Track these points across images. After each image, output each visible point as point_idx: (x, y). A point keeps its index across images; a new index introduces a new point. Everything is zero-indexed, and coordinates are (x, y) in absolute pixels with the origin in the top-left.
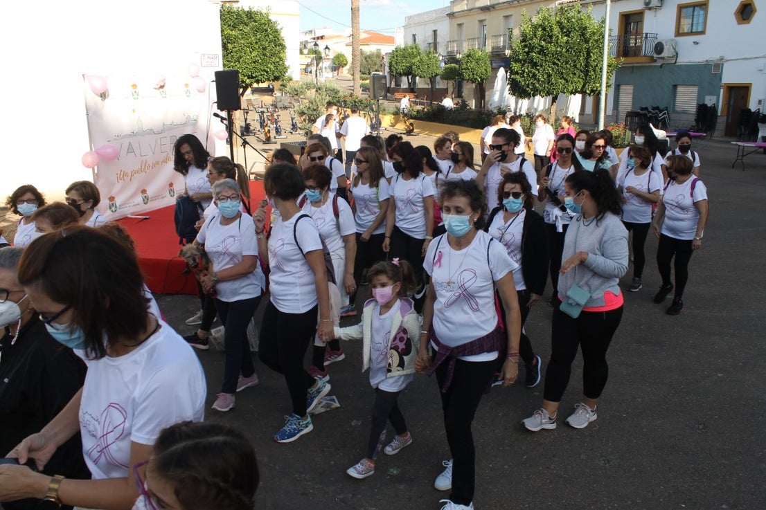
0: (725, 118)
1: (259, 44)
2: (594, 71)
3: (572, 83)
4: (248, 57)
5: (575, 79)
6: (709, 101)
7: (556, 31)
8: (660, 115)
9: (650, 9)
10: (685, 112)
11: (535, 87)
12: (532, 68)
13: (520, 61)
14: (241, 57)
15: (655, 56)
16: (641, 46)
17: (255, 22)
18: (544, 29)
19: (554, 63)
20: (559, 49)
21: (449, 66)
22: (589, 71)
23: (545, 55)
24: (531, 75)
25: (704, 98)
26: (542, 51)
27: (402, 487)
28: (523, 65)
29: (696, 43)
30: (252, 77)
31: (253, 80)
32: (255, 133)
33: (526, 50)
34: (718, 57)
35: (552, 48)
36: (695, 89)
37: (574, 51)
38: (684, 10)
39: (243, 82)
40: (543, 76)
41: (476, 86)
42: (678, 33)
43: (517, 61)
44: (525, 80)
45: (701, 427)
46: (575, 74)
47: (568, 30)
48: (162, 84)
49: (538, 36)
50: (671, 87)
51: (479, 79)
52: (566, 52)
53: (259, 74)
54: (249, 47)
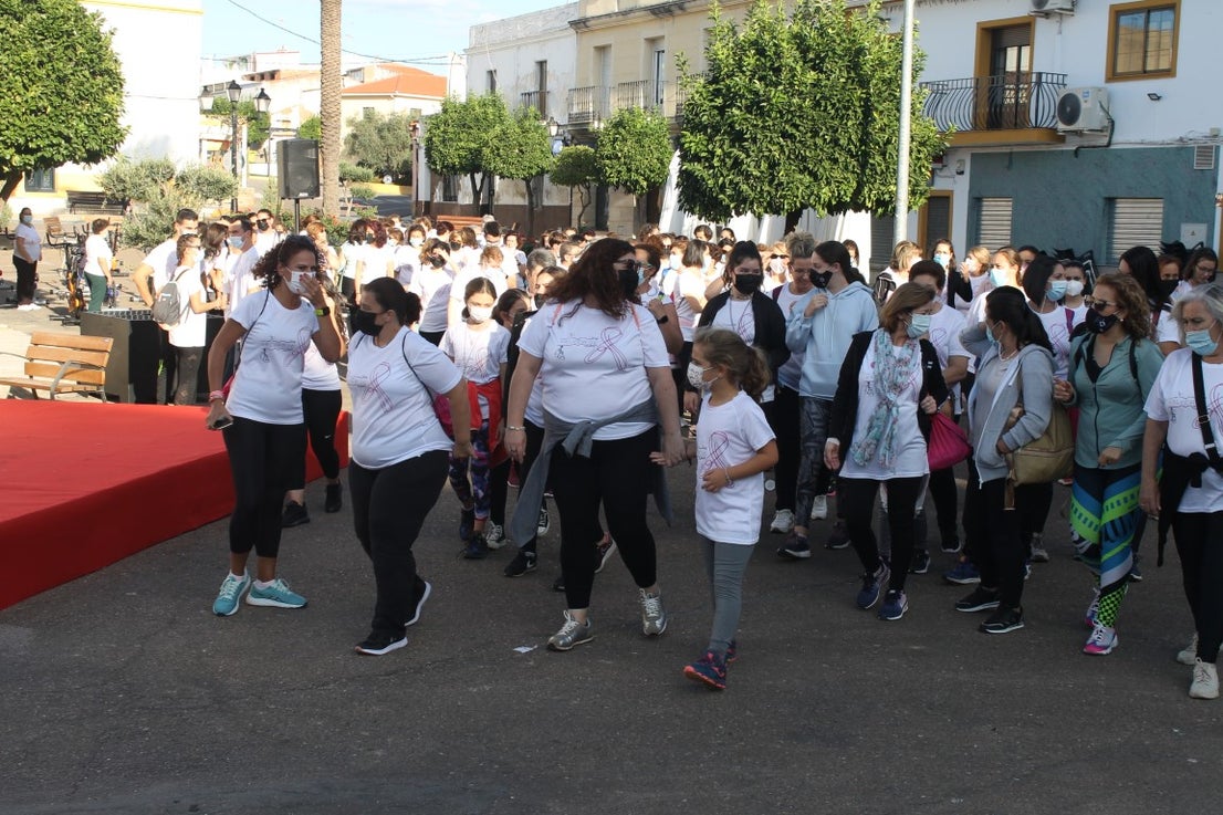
1: (49, 66)
4: (19, 99)
5: (837, 174)
6: (1190, 236)
7: (790, 55)
9: (1047, 15)
11: (740, 192)
12: (733, 146)
13: (706, 127)
15: (1061, 126)
17: (41, 12)
18: (761, 52)
19: (785, 135)
20: (795, 100)
21: (572, 148)
22: (870, 155)
23: (762, 113)
24: (729, 162)
25: (1179, 232)
26: (756, 106)
28: (710, 139)
29: (1155, 97)
30: (32, 152)
31: (32, 159)
33: (719, 101)
34: (1207, 132)
35: (778, 96)
36: (1157, 208)
37: (833, 105)
38: (1124, 20)
40: (758, 166)
41: (638, 200)
42: (1113, 75)
43: (697, 128)
44: (715, 176)
46: (835, 161)
47: (818, 56)
49: (748, 69)
50: (1101, 203)
51: (645, 184)
52: (813, 108)
53: (47, 142)
54: (20, 74)
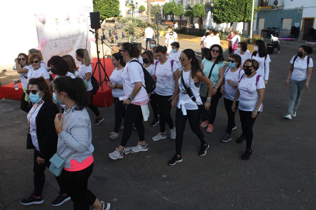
0: (303, 32)
2: (248, 12)
3: (239, 18)
4: (104, 7)
5: (240, 16)
6: (297, 25)
8: (276, 31)
10: (286, 30)
11: (223, 19)
12: (222, 11)
13: (217, 8)
14: (101, 7)
15: (274, 6)
16: (268, 2)
19: (232, 9)
20: (234, 3)
21: (188, 10)
22: (246, 13)
23: (228, 6)
24: (222, 14)
25: (294, 25)
26: (227, 4)
27: (167, 182)
29: (292, 0)
30: (106, 15)
31: (106, 17)
32: (107, 39)
33: (220, 3)
34: (301, 6)
35: (231, 2)
36: (291, 20)
37: (240, 4)
39: (102, 17)
40: (227, 15)
41: (199, 19)
43: (216, 8)
44: (219, 16)
45: (290, 158)
46: (240, 14)
48: (68, 18)
50: (281, 19)
51: (200, 16)
52: (237, 4)
53: (109, 14)
54: (104, 3)
